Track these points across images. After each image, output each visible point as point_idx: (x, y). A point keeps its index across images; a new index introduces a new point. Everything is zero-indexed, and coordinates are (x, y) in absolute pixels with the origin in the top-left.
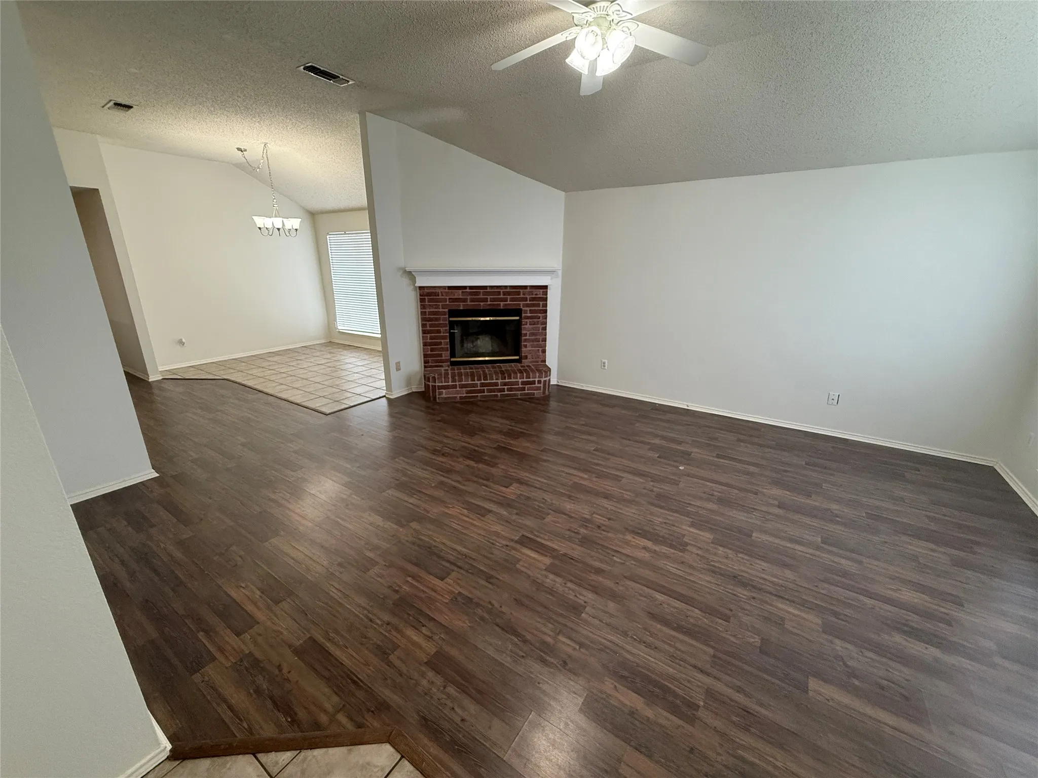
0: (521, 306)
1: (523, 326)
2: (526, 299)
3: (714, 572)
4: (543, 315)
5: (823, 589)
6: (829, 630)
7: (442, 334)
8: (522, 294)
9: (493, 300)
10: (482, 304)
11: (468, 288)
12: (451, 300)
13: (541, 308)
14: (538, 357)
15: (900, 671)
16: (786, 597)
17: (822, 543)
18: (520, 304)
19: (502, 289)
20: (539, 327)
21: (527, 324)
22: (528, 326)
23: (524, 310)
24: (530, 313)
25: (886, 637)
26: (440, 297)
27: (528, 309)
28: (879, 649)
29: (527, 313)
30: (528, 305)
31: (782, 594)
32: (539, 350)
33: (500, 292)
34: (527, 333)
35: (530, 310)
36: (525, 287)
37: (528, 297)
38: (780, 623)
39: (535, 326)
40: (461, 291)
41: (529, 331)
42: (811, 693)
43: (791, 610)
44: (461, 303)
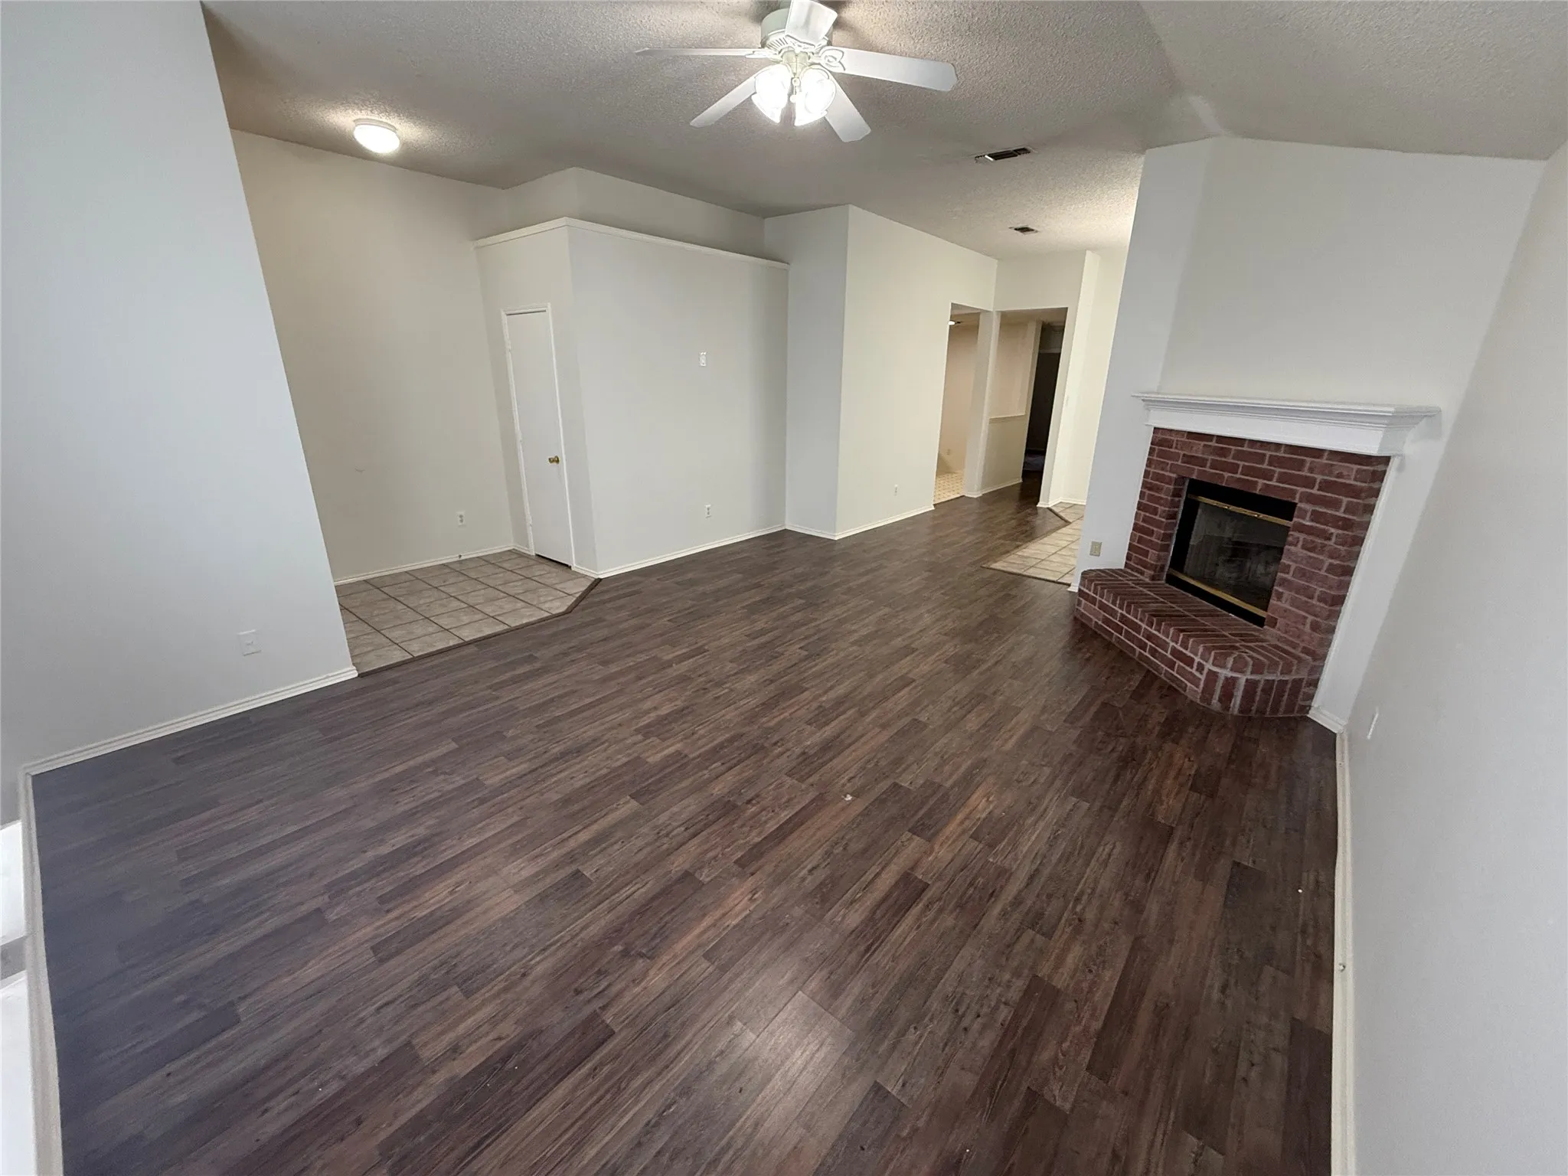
0: (1298, 496)
1: (1287, 547)
2: (1309, 483)
3: (594, 740)
4: (1340, 532)
5: (514, 812)
6: (476, 784)
7: (1157, 517)
8: (1306, 469)
9: (1247, 471)
10: (1227, 475)
11: (1215, 439)
12: (1185, 459)
13: (1340, 514)
14: (1299, 637)
15: (406, 804)
16: (529, 776)
17: (578, 871)
18: (1294, 492)
19: (1269, 450)
20: (1322, 562)
21: (1296, 545)
22: (1297, 550)
23: (1300, 508)
24: (1312, 521)
25: (431, 822)
26: (1173, 450)
27: (1309, 507)
28: (430, 806)
29: (1304, 519)
30: (1310, 499)
31: (534, 775)
32: (1306, 618)
33: (1264, 455)
34: (1289, 566)
35: (1314, 512)
36: (1317, 453)
37: (1319, 478)
38: (510, 756)
39: (1312, 554)
40: (1202, 443)
41: (1295, 562)
42: (450, 740)
43: (514, 771)
44: (1196, 468)
